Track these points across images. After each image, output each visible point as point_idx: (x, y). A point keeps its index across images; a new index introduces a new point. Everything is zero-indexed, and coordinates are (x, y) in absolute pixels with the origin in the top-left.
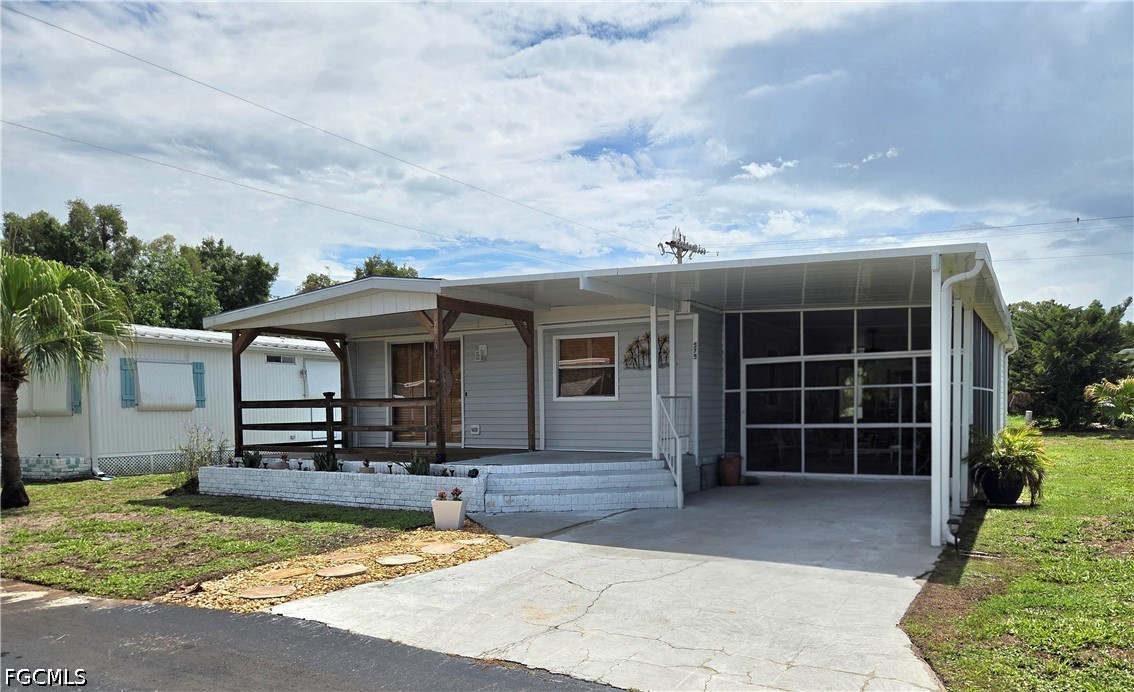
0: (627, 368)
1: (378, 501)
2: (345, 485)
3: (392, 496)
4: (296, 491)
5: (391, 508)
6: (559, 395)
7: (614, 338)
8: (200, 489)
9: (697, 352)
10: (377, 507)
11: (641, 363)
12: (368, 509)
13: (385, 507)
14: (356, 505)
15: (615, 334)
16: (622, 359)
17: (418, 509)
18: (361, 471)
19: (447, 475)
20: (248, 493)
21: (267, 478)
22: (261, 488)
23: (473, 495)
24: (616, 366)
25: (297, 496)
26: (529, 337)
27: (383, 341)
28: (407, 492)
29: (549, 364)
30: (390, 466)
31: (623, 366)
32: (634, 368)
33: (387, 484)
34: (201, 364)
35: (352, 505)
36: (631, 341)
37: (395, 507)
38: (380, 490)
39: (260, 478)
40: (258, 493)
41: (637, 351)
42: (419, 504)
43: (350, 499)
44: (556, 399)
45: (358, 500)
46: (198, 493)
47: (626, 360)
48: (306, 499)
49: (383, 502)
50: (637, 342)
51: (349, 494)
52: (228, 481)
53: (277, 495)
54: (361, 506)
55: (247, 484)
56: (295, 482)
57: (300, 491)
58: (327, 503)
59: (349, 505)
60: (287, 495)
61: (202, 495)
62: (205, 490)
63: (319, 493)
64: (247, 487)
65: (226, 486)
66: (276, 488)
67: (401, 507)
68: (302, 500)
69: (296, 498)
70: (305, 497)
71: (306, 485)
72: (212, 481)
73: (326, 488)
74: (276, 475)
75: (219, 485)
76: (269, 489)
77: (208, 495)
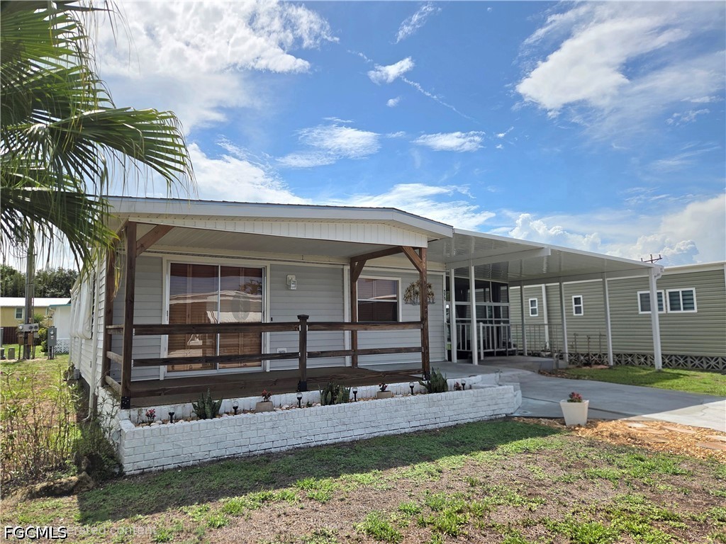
1: (434, 420)
2: (397, 411)
5: (447, 424)
8: (128, 468)
14: (411, 430)
15: (399, 279)
17: (471, 421)
22: (273, 437)
25: (332, 436)
28: (460, 406)
33: (442, 402)
35: (407, 430)
36: (408, 285)
38: (434, 409)
39: (270, 424)
40: (265, 446)
43: (403, 425)
46: (122, 474)
48: (347, 436)
49: (438, 420)
51: (401, 420)
52: (202, 441)
53: (299, 442)
54: (417, 429)
55: (244, 436)
56: (331, 419)
57: (337, 429)
58: (376, 435)
59: (403, 431)
60: (317, 438)
61: (133, 476)
62: (144, 465)
63: (364, 426)
64: (243, 442)
65: (196, 449)
66: (298, 432)
67: (456, 422)
68: (341, 440)
69: (332, 438)
70: (346, 434)
71: (346, 420)
72: (164, 447)
73: (373, 418)
74: (267, 419)
75: (180, 452)
76: (287, 435)
77: (151, 472)
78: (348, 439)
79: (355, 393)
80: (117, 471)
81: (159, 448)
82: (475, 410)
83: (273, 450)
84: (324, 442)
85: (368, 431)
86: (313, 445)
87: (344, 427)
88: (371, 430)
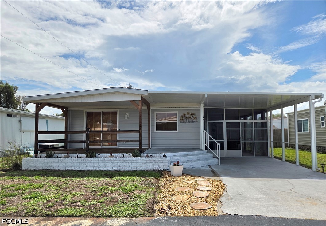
0: (181, 122)
2: (107, 162)
3: (130, 166)
4: (81, 166)
5: (130, 170)
6: (157, 130)
8: (23, 168)
10: (124, 170)
11: (186, 121)
12: (120, 171)
13: (127, 170)
14: (113, 170)
15: (177, 112)
17: (143, 170)
18: (110, 157)
19: (149, 157)
20: (53, 168)
21: (64, 162)
22: (61, 166)
23: (167, 164)
24: (177, 122)
27: (83, 111)
28: (137, 164)
30: (123, 155)
31: (179, 122)
32: (183, 122)
33: (128, 161)
35: (111, 170)
36: (182, 114)
37: (132, 170)
38: (125, 163)
39: (60, 161)
40: (58, 168)
41: (184, 117)
42: (143, 168)
43: (110, 168)
45: (114, 168)
47: (180, 120)
48: (86, 169)
49: (126, 168)
50: (185, 115)
52: (41, 164)
53: (70, 168)
54: (115, 170)
55: (52, 164)
56: (81, 162)
57: (83, 166)
58: (98, 170)
59: (109, 170)
60: (75, 168)
61: (24, 170)
62: (26, 168)
63: (93, 166)
64: (52, 166)
65: (39, 166)
66: (69, 165)
67: (135, 170)
68: (84, 169)
69: (81, 169)
70: (86, 168)
71: (86, 164)
72: (31, 164)
73: (97, 164)
74: (59, 160)
75: (35, 166)
76: (65, 166)
77: (28, 170)
78: (87, 170)
79: (99, 155)
80: (21, 168)
81: (30, 164)
82: (145, 166)
83: (61, 169)
84: (78, 170)
85: (94, 168)
86: (74, 170)
87: (86, 166)
88: (96, 168)
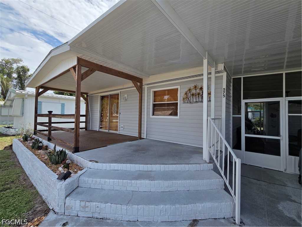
0: (184, 103)
6: (153, 114)
7: (177, 89)
9: (225, 94)
11: (192, 100)
15: (178, 87)
16: (182, 99)
24: (179, 102)
26: (140, 90)
27: (99, 95)
29: (149, 102)
31: (182, 102)
32: (188, 103)
34: (64, 104)
36: (186, 90)
41: (189, 94)
44: (151, 117)
47: (184, 99)
50: (190, 90)
